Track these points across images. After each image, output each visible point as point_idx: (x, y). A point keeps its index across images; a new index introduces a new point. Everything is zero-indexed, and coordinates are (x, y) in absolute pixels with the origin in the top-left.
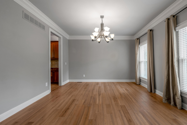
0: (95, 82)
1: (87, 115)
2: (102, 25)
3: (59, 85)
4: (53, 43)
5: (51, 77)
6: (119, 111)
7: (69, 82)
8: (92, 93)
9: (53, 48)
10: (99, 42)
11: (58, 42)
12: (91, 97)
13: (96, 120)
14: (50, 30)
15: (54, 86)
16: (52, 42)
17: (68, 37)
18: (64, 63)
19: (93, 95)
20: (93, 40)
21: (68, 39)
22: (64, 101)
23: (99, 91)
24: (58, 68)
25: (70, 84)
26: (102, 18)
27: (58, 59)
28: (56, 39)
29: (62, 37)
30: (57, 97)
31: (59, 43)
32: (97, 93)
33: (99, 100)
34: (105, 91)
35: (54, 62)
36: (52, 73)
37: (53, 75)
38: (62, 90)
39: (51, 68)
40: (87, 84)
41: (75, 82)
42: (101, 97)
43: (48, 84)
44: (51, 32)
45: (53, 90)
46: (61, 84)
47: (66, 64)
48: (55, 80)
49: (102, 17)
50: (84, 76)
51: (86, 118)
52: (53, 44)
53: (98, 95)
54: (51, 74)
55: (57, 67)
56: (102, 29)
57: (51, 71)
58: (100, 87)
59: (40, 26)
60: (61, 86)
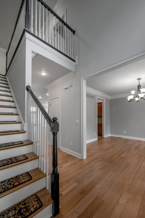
0: (137, 140)
2: (139, 87)
3: (103, 137)
7: (111, 136)
8: (130, 146)
10: (137, 101)
11: (101, 103)
12: (128, 148)
13: (125, 158)
14: (98, 97)
15: (100, 137)
16: (98, 103)
17: (109, 98)
18: (106, 120)
19: (130, 148)
21: (110, 99)
23: (137, 147)
24: (102, 124)
25: (112, 138)
26: (139, 80)
28: (101, 101)
29: (104, 99)
31: (103, 104)
32: (135, 147)
33: (134, 151)
38: (105, 140)
40: (127, 140)
41: (116, 137)
42: (136, 151)
43: (96, 134)
44: (98, 99)
46: (104, 136)
47: (108, 121)
48: (100, 134)
50: (125, 132)
51: (119, 156)
56: (139, 91)
58: (140, 144)
59: (92, 98)
60: (104, 138)
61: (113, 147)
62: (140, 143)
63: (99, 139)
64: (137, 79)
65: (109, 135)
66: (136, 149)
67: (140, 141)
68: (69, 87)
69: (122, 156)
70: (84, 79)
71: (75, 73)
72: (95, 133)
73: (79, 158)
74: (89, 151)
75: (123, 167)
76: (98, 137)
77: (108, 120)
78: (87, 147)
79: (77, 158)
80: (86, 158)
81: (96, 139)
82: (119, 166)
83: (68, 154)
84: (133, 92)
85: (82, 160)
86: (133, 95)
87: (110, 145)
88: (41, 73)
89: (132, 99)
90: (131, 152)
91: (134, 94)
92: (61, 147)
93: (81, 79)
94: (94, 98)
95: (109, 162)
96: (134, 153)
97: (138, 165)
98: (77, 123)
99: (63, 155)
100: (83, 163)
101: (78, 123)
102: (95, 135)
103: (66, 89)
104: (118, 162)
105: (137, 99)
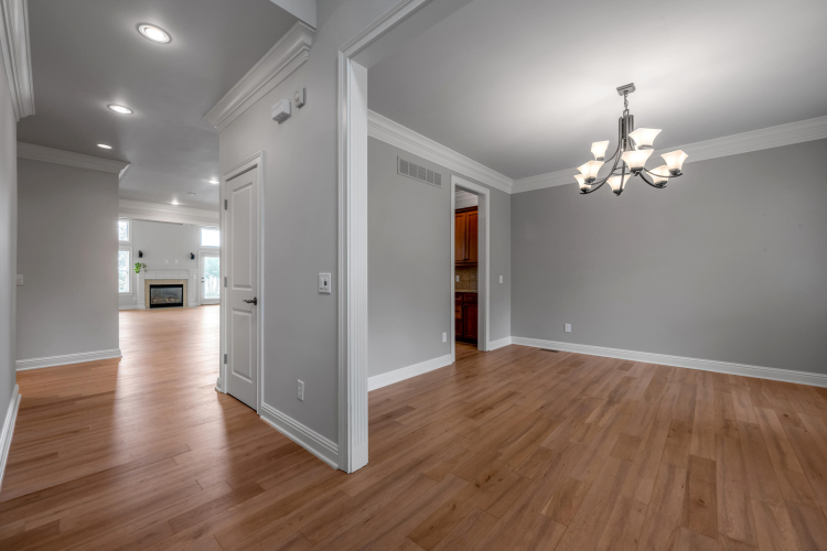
0: (617, 361)
1: (539, 436)
2: (626, 124)
3: (480, 348)
4: (463, 214)
5: (457, 321)
6: (672, 467)
7: (512, 346)
8: (584, 390)
9: (463, 230)
10: (618, 192)
11: (475, 208)
12: (574, 401)
13: (560, 455)
14: (455, 180)
15: (465, 348)
16: (458, 212)
17: (508, 186)
18: (494, 279)
19: (585, 397)
20: (585, 191)
21: (509, 191)
22: (483, 390)
23: (616, 391)
24: (476, 295)
25: (516, 353)
26: (626, 93)
27: (476, 266)
28: (472, 201)
29: (487, 192)
30: (468, 377)
31: (479, 212)
32: (607, 394)
33: (602, 415)
34: (647, 397)
35: (467, 276)
36: (460, 309)
37: (463, 315)
38: (487, 363)
39: (457, 294)
40: (577, 361)
41: (532, 349)
42: (612, 411)
43: (448, 336)
44: (457, 187)
45: (462, 359)
46: (484, 345)
47: (501, 282)
48: (467, 330)
49: (625, 90)
50: (568, 328)
51: (532, 441)
52: (463, 218)
53: (604, 402)
54: (456, 311)
55: (474, 291)
56: (625, 141)
57: (457, 303)
58: (629, 379)
59: (430, 180)
60: (484, 352)
61: (511, 395)
62: (627, 374)
63: (459, 358)
64: (619, 89)
65: (508, 341)
66: (611, 402)
67: (626, 365)
68: (295, 109)
69: (545, 443)
70: (351, 57)
71: (313, 32)
72: (445, 334)
73: (329, 467)
74: (398, 419)
75: (544, 512)
76: (456, 351)
77: (501, 277)
78: (371, 408)
79: (322, 463)
80: (365, 461)
81: (448, 359)
82: (523, 508)
83: (287, 438)
84: (599, 149)
85: (342, 472)
86: (600, 159)
87: (502, 384)
88: (142, 28)
89: (594, 179)
90: (588, 420)
91: (603, 155)
92: (263, 402)
93: (341, 56)
94: (438, 182)
95: (478, 486)
96: (601, 424)
97: (620, 497)
98: (322, 285)
99: (259, 448)
100: (341, 493)
101: (329, 288)
102: (445, 340)
103: (282, 118)
104: (521, 479)
105: (615, 183)
